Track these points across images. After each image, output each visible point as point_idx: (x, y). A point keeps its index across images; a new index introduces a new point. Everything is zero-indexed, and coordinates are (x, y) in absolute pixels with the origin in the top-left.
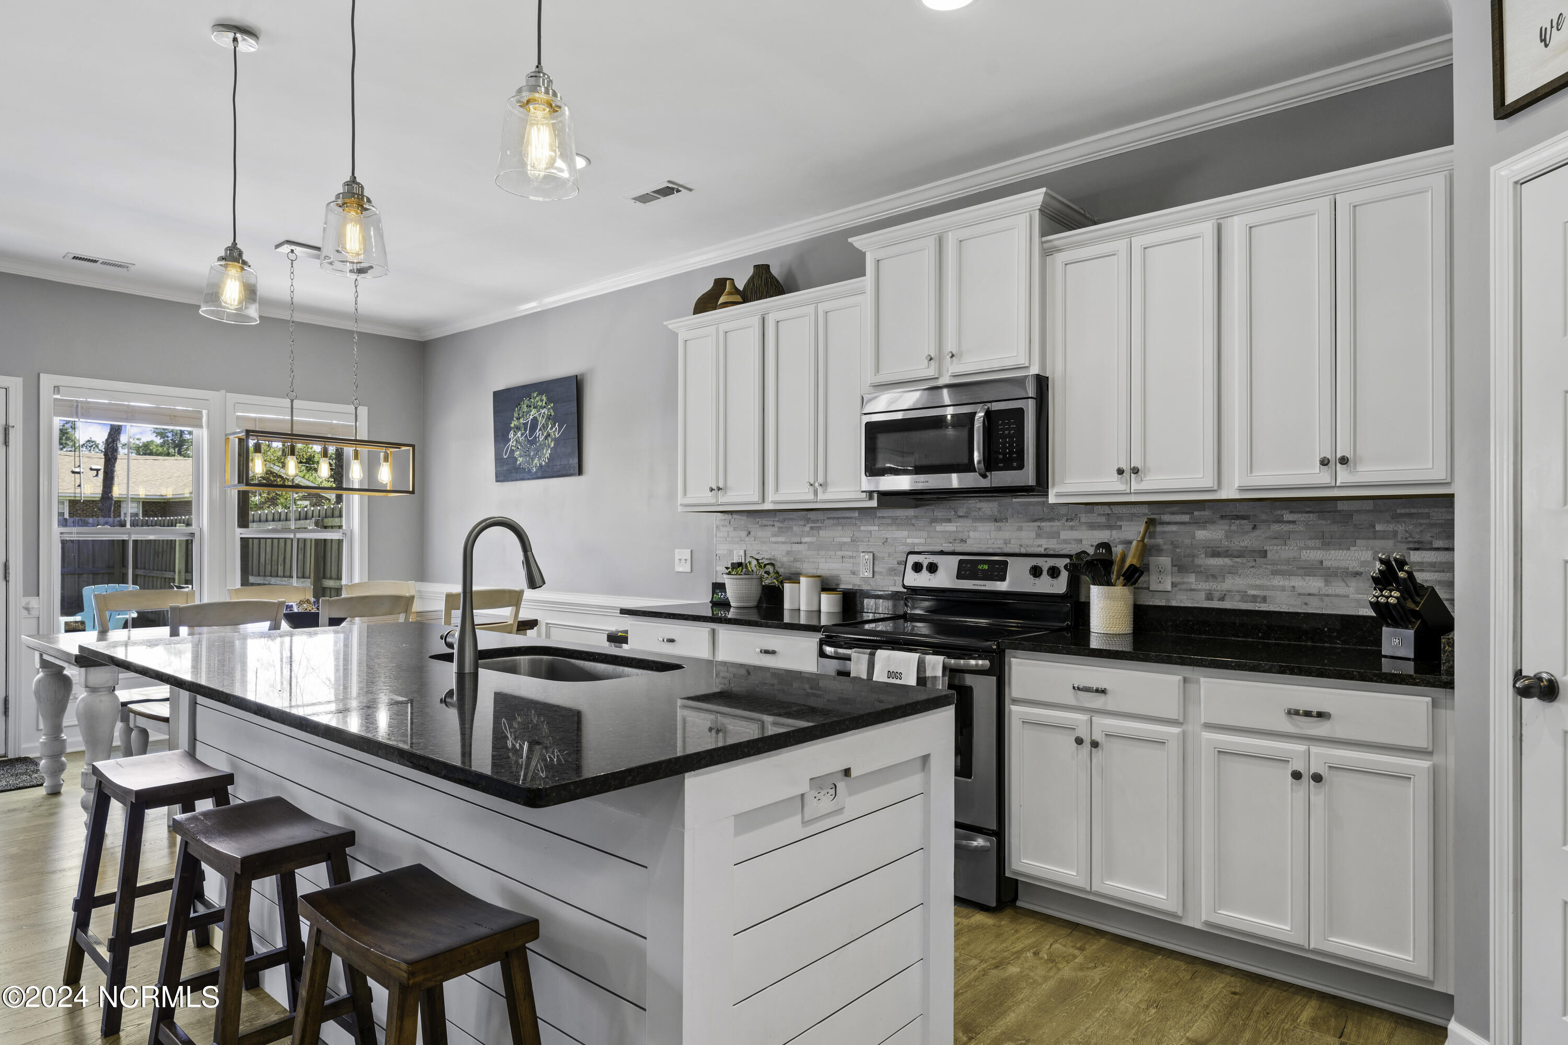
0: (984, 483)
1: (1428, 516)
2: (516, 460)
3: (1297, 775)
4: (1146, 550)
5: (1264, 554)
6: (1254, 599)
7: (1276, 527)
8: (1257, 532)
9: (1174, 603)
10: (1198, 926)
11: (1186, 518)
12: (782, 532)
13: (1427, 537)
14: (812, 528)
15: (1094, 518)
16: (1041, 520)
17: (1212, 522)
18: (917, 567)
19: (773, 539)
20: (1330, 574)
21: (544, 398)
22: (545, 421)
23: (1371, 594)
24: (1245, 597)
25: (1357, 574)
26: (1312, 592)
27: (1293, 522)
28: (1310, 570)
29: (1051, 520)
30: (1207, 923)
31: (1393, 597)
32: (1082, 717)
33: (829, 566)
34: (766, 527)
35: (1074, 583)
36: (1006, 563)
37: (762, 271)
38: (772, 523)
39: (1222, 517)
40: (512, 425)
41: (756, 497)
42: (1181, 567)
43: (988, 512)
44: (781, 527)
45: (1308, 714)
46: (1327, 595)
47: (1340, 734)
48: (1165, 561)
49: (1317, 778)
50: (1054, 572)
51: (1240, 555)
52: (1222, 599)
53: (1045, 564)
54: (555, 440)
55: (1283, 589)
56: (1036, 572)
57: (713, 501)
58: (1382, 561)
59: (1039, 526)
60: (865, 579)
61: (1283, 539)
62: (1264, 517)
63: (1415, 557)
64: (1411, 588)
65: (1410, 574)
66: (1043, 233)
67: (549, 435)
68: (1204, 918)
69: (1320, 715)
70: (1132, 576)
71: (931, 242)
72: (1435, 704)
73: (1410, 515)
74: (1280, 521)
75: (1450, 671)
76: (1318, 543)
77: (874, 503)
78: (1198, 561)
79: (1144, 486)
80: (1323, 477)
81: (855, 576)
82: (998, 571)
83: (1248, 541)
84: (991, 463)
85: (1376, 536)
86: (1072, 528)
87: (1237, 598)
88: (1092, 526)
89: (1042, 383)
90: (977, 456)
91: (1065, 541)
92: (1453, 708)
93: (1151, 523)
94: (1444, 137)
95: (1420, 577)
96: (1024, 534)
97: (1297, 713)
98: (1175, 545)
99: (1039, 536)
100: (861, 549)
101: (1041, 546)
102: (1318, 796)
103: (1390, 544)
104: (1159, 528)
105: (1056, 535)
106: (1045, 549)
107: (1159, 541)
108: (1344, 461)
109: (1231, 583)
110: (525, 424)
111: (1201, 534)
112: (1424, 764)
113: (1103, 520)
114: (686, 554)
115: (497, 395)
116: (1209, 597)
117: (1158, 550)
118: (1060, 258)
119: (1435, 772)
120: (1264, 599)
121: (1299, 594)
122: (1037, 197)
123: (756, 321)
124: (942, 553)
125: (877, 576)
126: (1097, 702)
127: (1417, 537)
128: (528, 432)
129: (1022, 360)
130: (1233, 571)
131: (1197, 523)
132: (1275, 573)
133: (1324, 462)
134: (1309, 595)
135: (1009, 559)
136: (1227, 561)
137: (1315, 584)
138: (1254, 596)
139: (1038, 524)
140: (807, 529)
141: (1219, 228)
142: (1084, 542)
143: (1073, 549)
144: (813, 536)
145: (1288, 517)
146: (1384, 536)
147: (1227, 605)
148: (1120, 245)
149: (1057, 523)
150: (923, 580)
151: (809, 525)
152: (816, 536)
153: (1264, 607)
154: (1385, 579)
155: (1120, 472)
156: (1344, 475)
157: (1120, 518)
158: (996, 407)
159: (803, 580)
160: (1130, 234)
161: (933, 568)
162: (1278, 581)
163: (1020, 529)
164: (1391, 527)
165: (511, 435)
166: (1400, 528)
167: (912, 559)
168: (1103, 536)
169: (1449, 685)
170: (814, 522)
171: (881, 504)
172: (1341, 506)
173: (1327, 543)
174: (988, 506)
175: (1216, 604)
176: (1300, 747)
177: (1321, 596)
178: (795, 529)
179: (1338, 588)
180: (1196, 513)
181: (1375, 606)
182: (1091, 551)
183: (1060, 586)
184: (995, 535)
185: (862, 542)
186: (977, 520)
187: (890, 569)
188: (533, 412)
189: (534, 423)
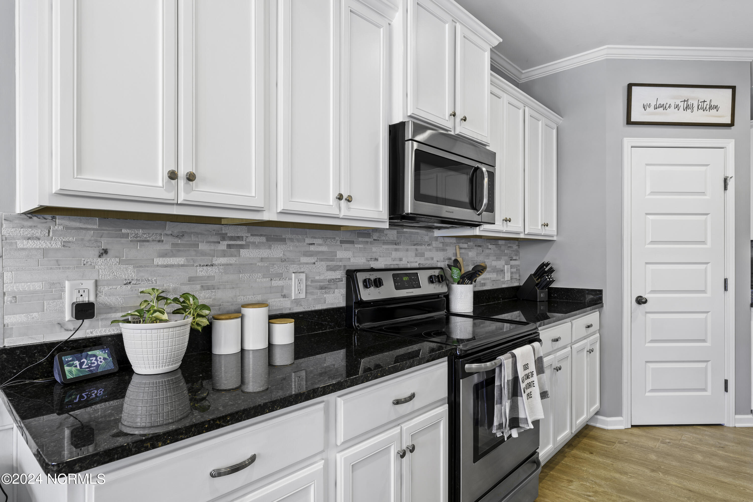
3: (587, 352)
7: (487, 251)
12: (179, 251)
14: (229, 246)
16: (417, 244)
19: (159, 261)
26: (494, 279)
27: (490, 249)
29: (421, 245)
32: (553, 356)
34: (147, 243)
38: (158, 238)
43: (391, 237)
44: (177, 244)
46: (497, 280)
49: (591, 350)
59: (416, 249)
60: (297, 302)
69: (590, 326)
72: (599, 313)
81: (287, 299)
82: (414, 280)
87: (479, 285)
88: (438, 249)
91: (427, 259)
99: (416, 255)
100: (292, 270)
101: (416, 262)
105: (422, 255)
106: (419, 264)
112: (599, 334)
113: (441, 245)
121: (492, 281)
125: (309, 296)
133: (542, 225)
134: (494, 281)
135: (419, 272)
138: (483, 283)
139: (415, 247)
140: (223, 246)
142: (434, 259)
144: (232, 256)
145: (490, 246)
149: (423, 247)
151: (226, 243)
152: (236, 256)
155: (506, 220)
159: (249, 312)
163: (407, 250)
170: (232, 238)
176: (586, 340)
178: (202, 247)
180: (469, 243)
184: (395, 255)
185: (293, 262)
186: (385, 243)
187: (321, 288)
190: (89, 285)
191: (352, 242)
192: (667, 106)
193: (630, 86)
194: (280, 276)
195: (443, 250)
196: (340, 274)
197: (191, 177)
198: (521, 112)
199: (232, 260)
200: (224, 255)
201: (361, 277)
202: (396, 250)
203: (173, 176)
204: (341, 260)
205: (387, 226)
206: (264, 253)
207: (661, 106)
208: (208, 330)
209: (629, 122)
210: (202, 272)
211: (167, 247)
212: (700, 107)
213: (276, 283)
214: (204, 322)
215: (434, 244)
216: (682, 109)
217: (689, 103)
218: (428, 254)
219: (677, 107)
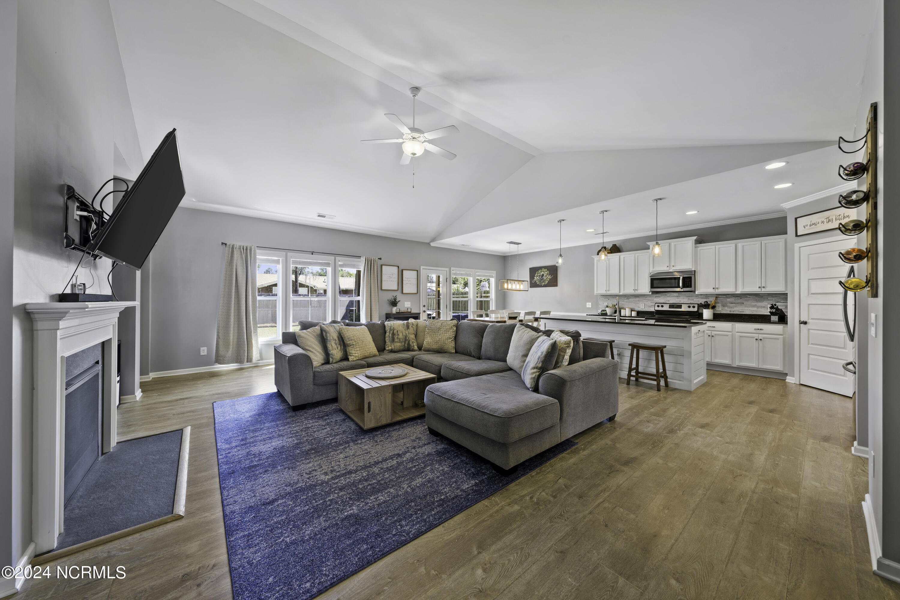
0: (682, 290)
1: (779, 296)
2: (537, 283)
3: (757, 339)
4: (716, 303)
5: (743, 303)
6: (741, 312)
7: (746, 298)
8: (741, 300)
9: (722, 313)
10: (735, 366)
11: (725, 297)
12: (620, 299)
13: (779, 300)
15: (702, 296)
16: (689, 297)
17: (731, 297)
18: (658, 306)
19: (618, 301)
20: (758, 307)
21: (546, 269)
22: (545, 275)
23: (769, 310)
24: (739, 311)
25: (764, 307)
27: (750, 298)
28: (754, 306)
30: (737, 366)
31: (774, 310)
32: (710, 332)
33: (633, 306)
35: (698, 309)
36: (681, 305)
37: (614, 246)
39: (733, 297)
40: (535, 275)
41: (618, 292)
42: (723, 306)
43: (676, 295)
45: (758, 329)
47: (765, 333)
48: (720, 305)
49: (761, 340)
50: (694, 307)
51: (738, 303)
52: (733, 312)
54: (550, 279)
55: (747, 310)
56: (689, 307)
57: (606, 293)
58: (771, 304)
60: (642, 309)
61: (748, 301)
62: (743, 296)
63: (777, 304)
64: (777, 309)
65: (777, 306)
66: (695, 244)
67: (547, 278)
68: (737, 365)
69: (761, 329)
70: (714, 307)
71: (668, 244)
72: (784, 327)
73: (776, 296)
74: (747, 297)
75: (787, 322)
76: (755, 301)
77: (651, 293)
78: (728, 305)
79: (719, 291)
80: (759, 290)
82: (680, 307)
83: (740, 301)
84: (684, 286)
85: (768, 300)
86: (697, 298)
88: (702, 298)
89: (695, 271)
90: (681, 285)
92: (787, 327)
93: (716, 297)
94: (786, 233)
95: (779, 307)
96: (685, 300)
97: (756, 329)
98: (722, 302)
99: (688, 300)
102: (761, 343)
103: (771, 301)
104: (718, 299)
105: (693, 300)
106: (690, 303)
107: (719, 301)
108: (764, 287)
109: (735, 309)
110: (540, 276)
112: (782, 336)
113: (705, 297)
114: (590, 304)
115: (530, 269)
116: (730, 311)
117: (718, 303)
118: (699, 249)
119: (784, 338)
120: (743, 312)
122: (695, 238)
123: (618, 257)
124: (664, 303)
125: (645, 308)
126: (713, 329)
127: (777, 300)
129: (691, 267)
130: (736, 307)
131: (727, 298)
132: (746, 307)
133: (759, 287)
134: (753, 311)
135: (682, 304)
136: (735, 305)
137: (755, 309)
141: (736, 245)
142: (700, 301)
143: (699, 303)
145: (748, 296)
146: (770, 300)
147: (735, 313)
148: (714, 247)
149: (693, 298)
150: (660, 309)
153: (743, 313)
154: (772, 307)
155: (714, 288)
156: (763, 290)
157: (709, 297)
158: (684, 276)
159: (627, 309)
160: (716, 245)
161: (662, 306)
162: (746, 308)
163: (684, 298)
164: (771, 299)
165: (535, 277)
166: (774, 299)
167: (656, 305)
168: (705, 300)
169: (787, 324)
171: (652, 294)
172: (760, 295)
173: (757, 301)
176: (757, 335)
177: (756, 311)
179: (760, 309)
181: (770, 312)
182: (703, 303)
183: (695, 309)
184: (677, 300)
186: (672, 297)
187: (649, 307)
188: (542, 273)
189: (543, 275)
191: (660, 297)
192: (817, 223)
193: (796, 219)
194: (638, 304)
196: (654, 304)
197: (609, 290)
200: (626, 300)
202: (678, 298)
203: (606, 290)
204: (655, 301)
206: (634, 299)
207: (814, 224)
209: (797, 235)
212: (837, 219)
216: (825, 223)
217: (830, 218)
218: (695, 300)
219: (823, 222)
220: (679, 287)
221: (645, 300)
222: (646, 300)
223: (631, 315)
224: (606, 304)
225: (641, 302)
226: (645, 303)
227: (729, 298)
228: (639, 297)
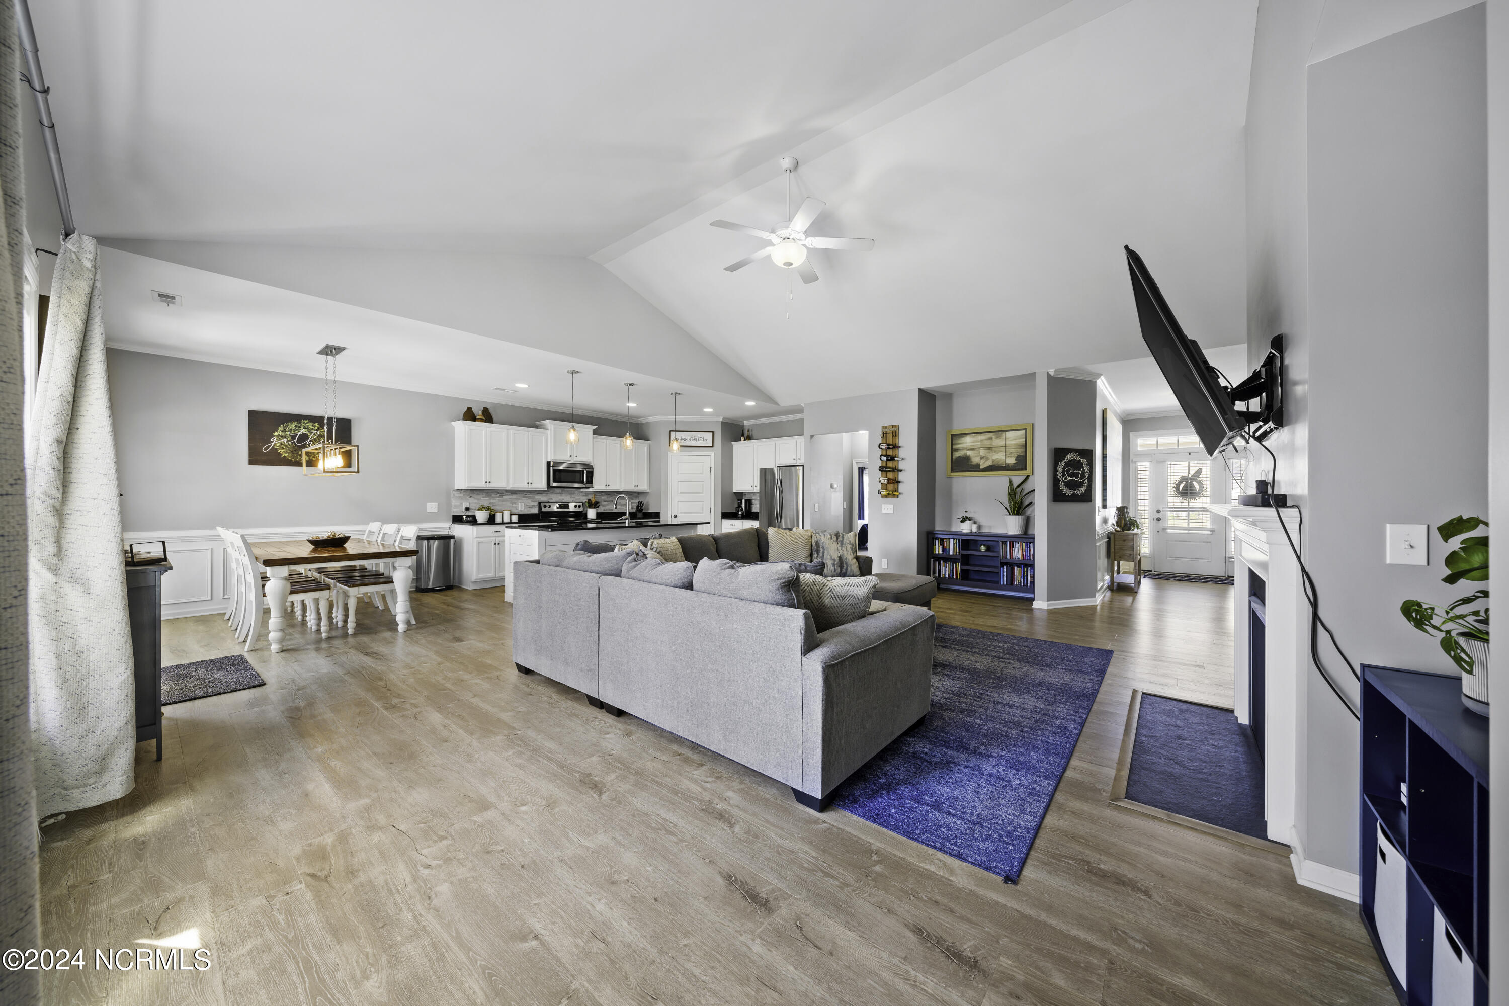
2: (277, 454)
13: (639, 499)
16: (572, 494)
17: (613, 494)
18: (547, 506)
21: (316, 424)
22: (318, 437)
35: (585, 508)
36: (569, 505)
37: (486, 411)
40: (276, 434)
42: (603, 504)
50: (580, 506)
53: (578, 504)
56: (576, 506)
66: (594, 434)
86: (590, 496)
89: (593, 465)
90: (585, 479)
94: (649, 440)
96: (568, 498)
105: (574, 498)
106: (567, 502)
109: (611, 507)
110: (293, 437)
111: (603, 498)
115: (251, 413)
118: (595, 440)
122: (595, 427)
128: (296, 440)
129: (591, 460)
130: (607, 505)
136: (614, 502)
140: (498, 495)
143: (588, 501)
147: (607, 511)
148: (605, 441)
150: (547, 509)
155: (606, 485)
157: (588, 494)
159: (505, 512)
160: (608, 440)
161: (550, 506)
165: (272, 439)
171: (551, 489)
174: (559, 491)
175: (605, 511)
178: (493, 495)
183: (582, 509)
184: (560, 498)
185: (519, 499)
187: (530, 507)
188: (302, 431)
189: (304, 437)
190: (468, 504)
192: (686, 439)
193: (670, 432)
194: (515, 503)
195: (586, 496)
196: (537, 503)
197: (490, 482)
198: (618, 445)
199: (501, 499)
201: (542, 505)
203: (486, 482)
204: (535, 500)
205: (547, 489)
206: (510, 497)
207: (683, 439)
208: (494, 515)
210: (493, 502)
211: (484, 495)
212: (699, 440)
213: (514, 505)
214: (493, 513)
215: (581, 494)
216: (694, 440)
217: (696, 438)
218: (577, 498)
219: (690, 439)
220: (582, 482)
221: (524, 497)
222: (526, 497)
223: (511, 520)
224: (465, 505)
225: (519, 501)
226: (524, 502)
227: (603, 496)
228: (516, 494)
